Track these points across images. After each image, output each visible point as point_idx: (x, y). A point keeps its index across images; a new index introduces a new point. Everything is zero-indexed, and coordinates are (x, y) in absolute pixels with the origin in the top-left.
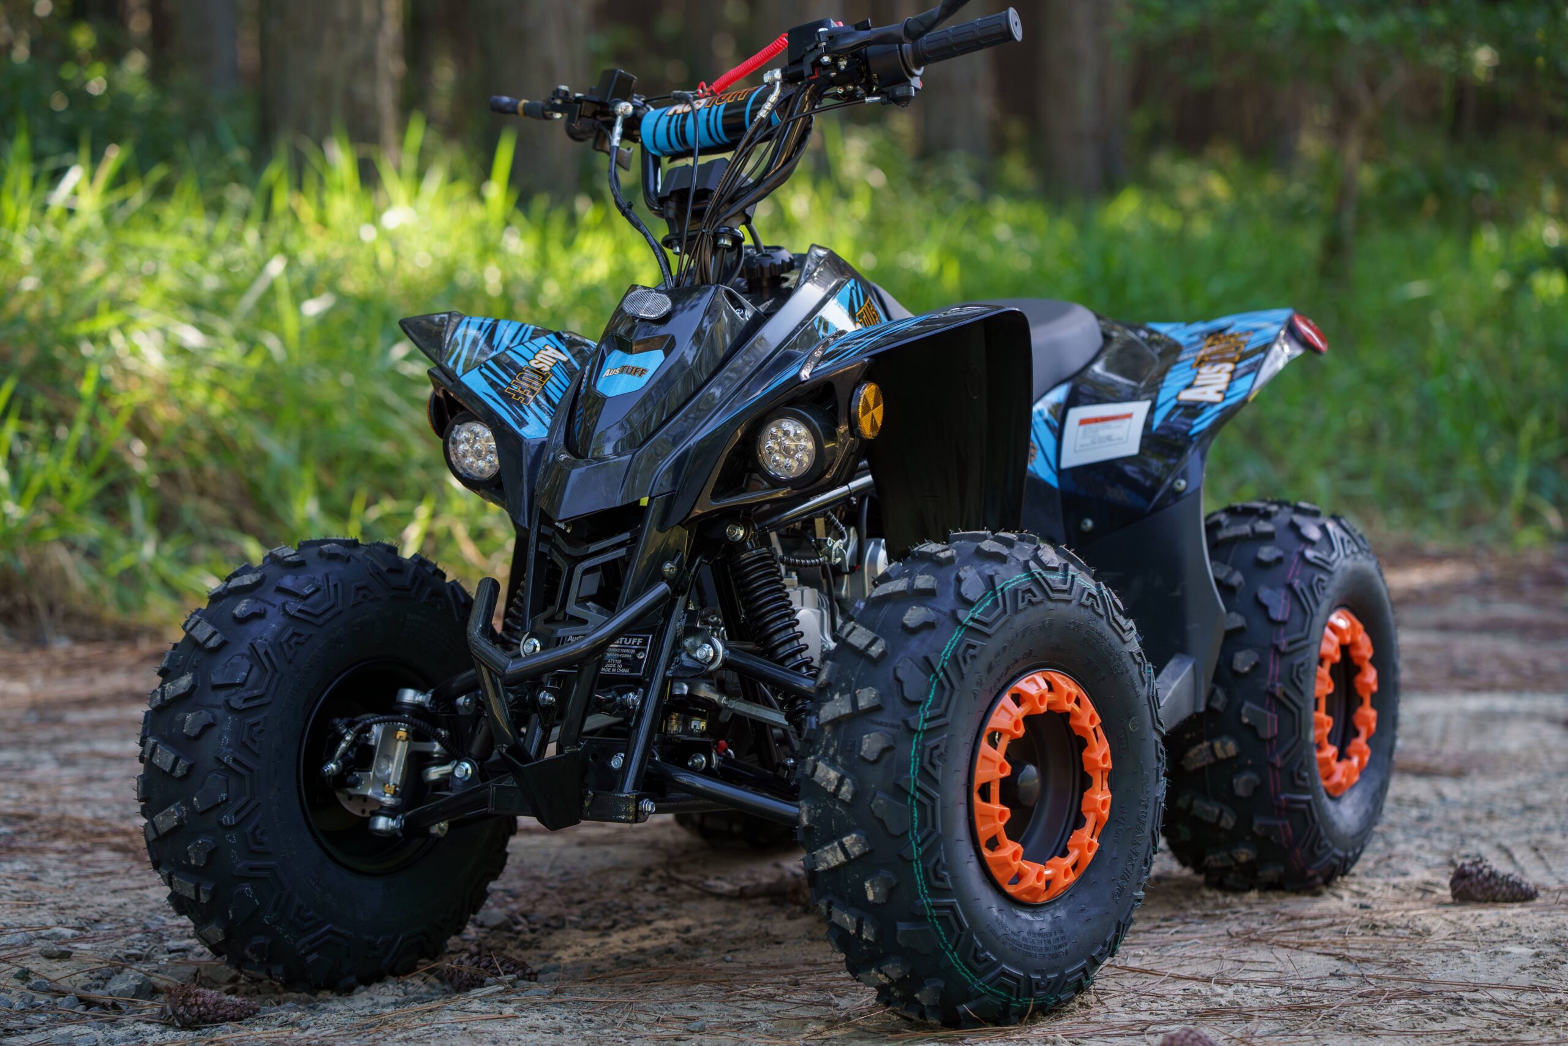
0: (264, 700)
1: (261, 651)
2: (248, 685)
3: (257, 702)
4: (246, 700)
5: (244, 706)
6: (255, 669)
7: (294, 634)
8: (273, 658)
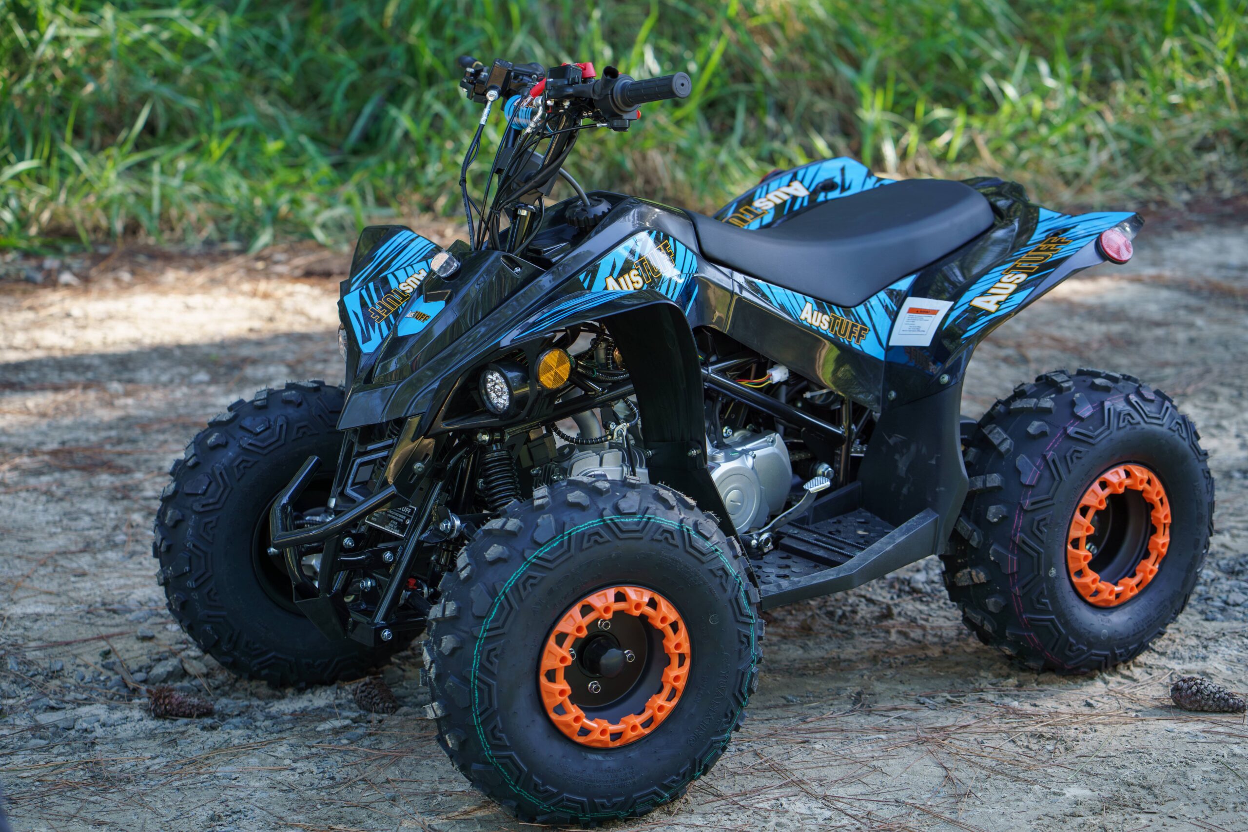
0: (218, 506)
1: (217, 473)
2: (208, 495)
3: (211, 507)
4: (203, 506)
5: (202, 510)
6: (213, 484)
7: (243, 461)
8: (226, 477)
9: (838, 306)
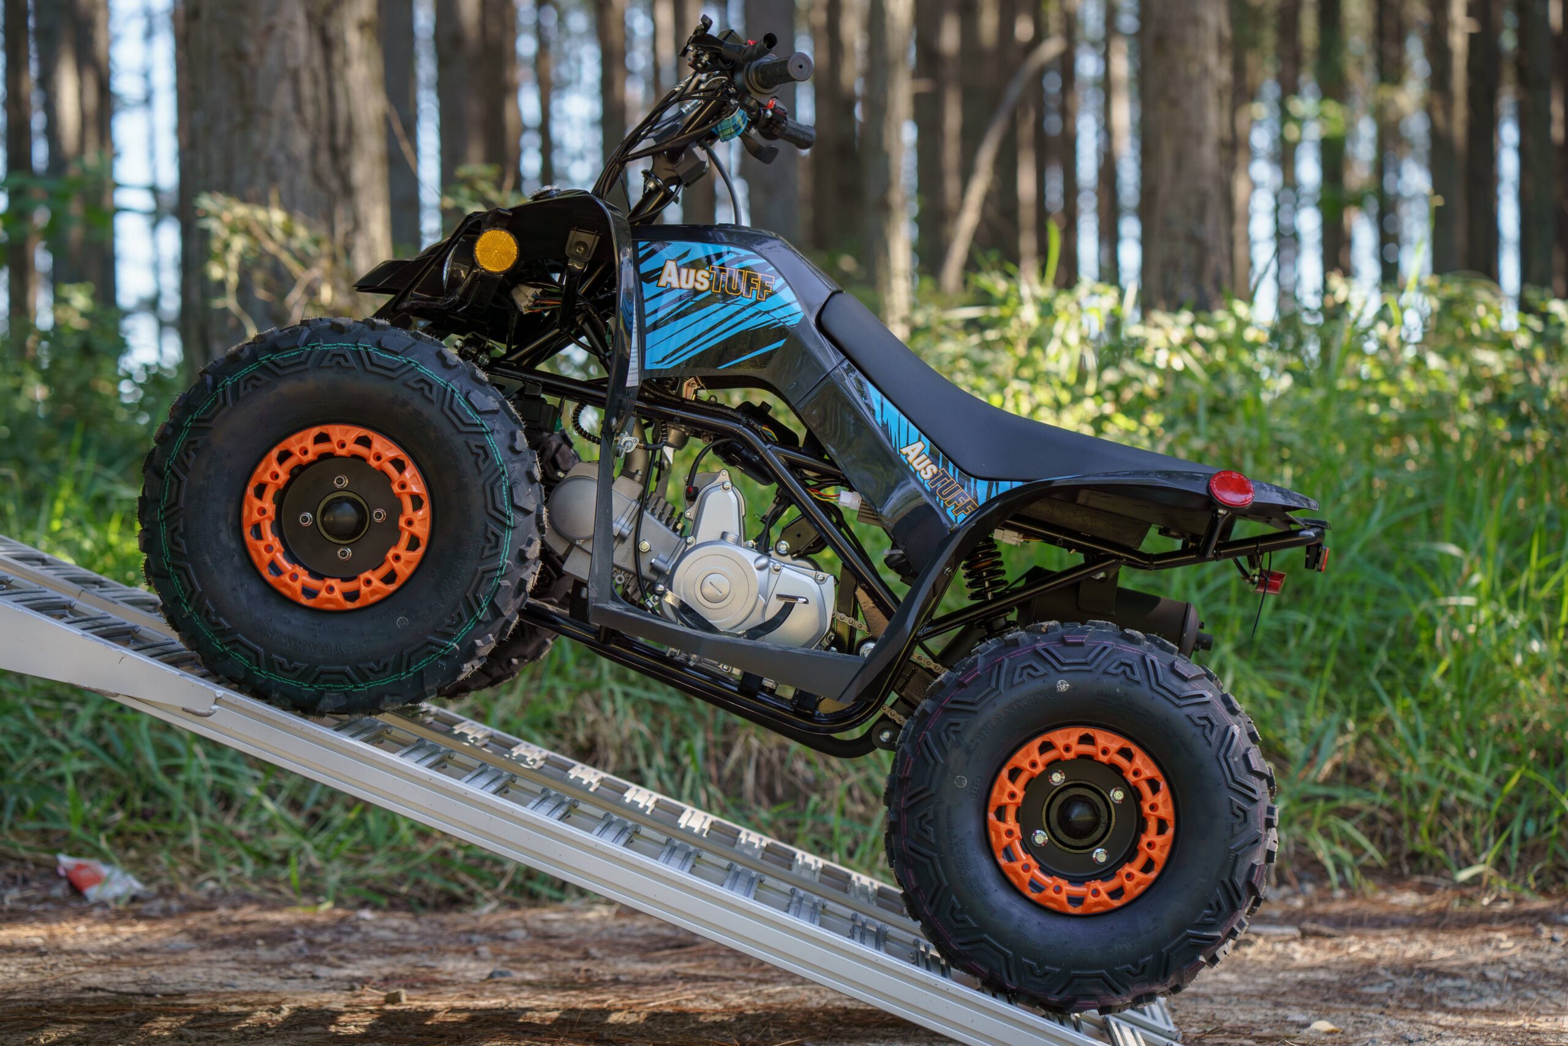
9: (956, 465)
